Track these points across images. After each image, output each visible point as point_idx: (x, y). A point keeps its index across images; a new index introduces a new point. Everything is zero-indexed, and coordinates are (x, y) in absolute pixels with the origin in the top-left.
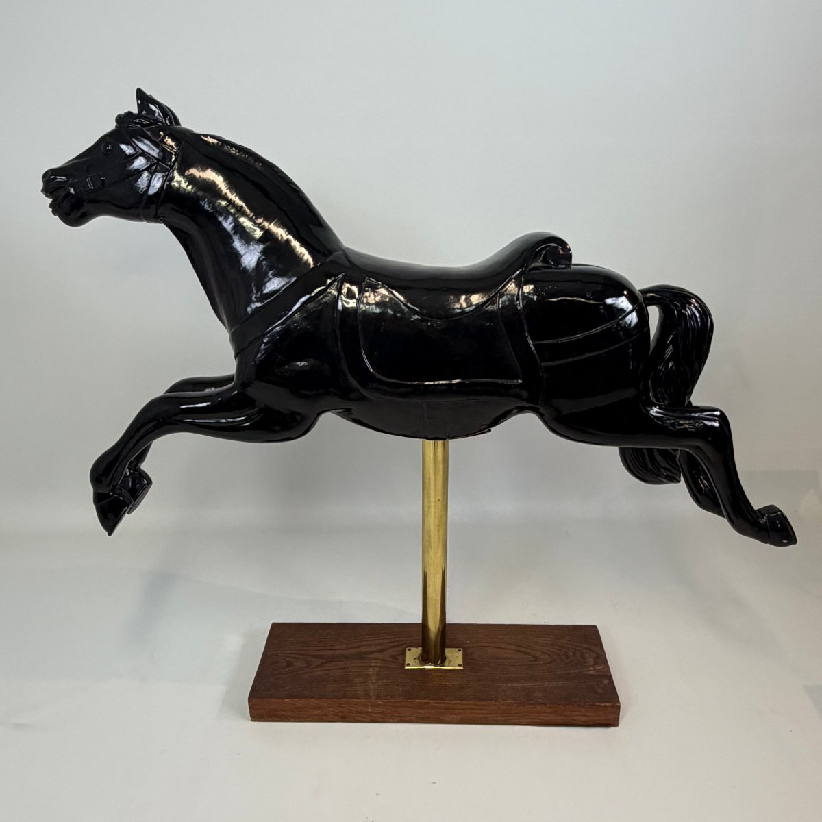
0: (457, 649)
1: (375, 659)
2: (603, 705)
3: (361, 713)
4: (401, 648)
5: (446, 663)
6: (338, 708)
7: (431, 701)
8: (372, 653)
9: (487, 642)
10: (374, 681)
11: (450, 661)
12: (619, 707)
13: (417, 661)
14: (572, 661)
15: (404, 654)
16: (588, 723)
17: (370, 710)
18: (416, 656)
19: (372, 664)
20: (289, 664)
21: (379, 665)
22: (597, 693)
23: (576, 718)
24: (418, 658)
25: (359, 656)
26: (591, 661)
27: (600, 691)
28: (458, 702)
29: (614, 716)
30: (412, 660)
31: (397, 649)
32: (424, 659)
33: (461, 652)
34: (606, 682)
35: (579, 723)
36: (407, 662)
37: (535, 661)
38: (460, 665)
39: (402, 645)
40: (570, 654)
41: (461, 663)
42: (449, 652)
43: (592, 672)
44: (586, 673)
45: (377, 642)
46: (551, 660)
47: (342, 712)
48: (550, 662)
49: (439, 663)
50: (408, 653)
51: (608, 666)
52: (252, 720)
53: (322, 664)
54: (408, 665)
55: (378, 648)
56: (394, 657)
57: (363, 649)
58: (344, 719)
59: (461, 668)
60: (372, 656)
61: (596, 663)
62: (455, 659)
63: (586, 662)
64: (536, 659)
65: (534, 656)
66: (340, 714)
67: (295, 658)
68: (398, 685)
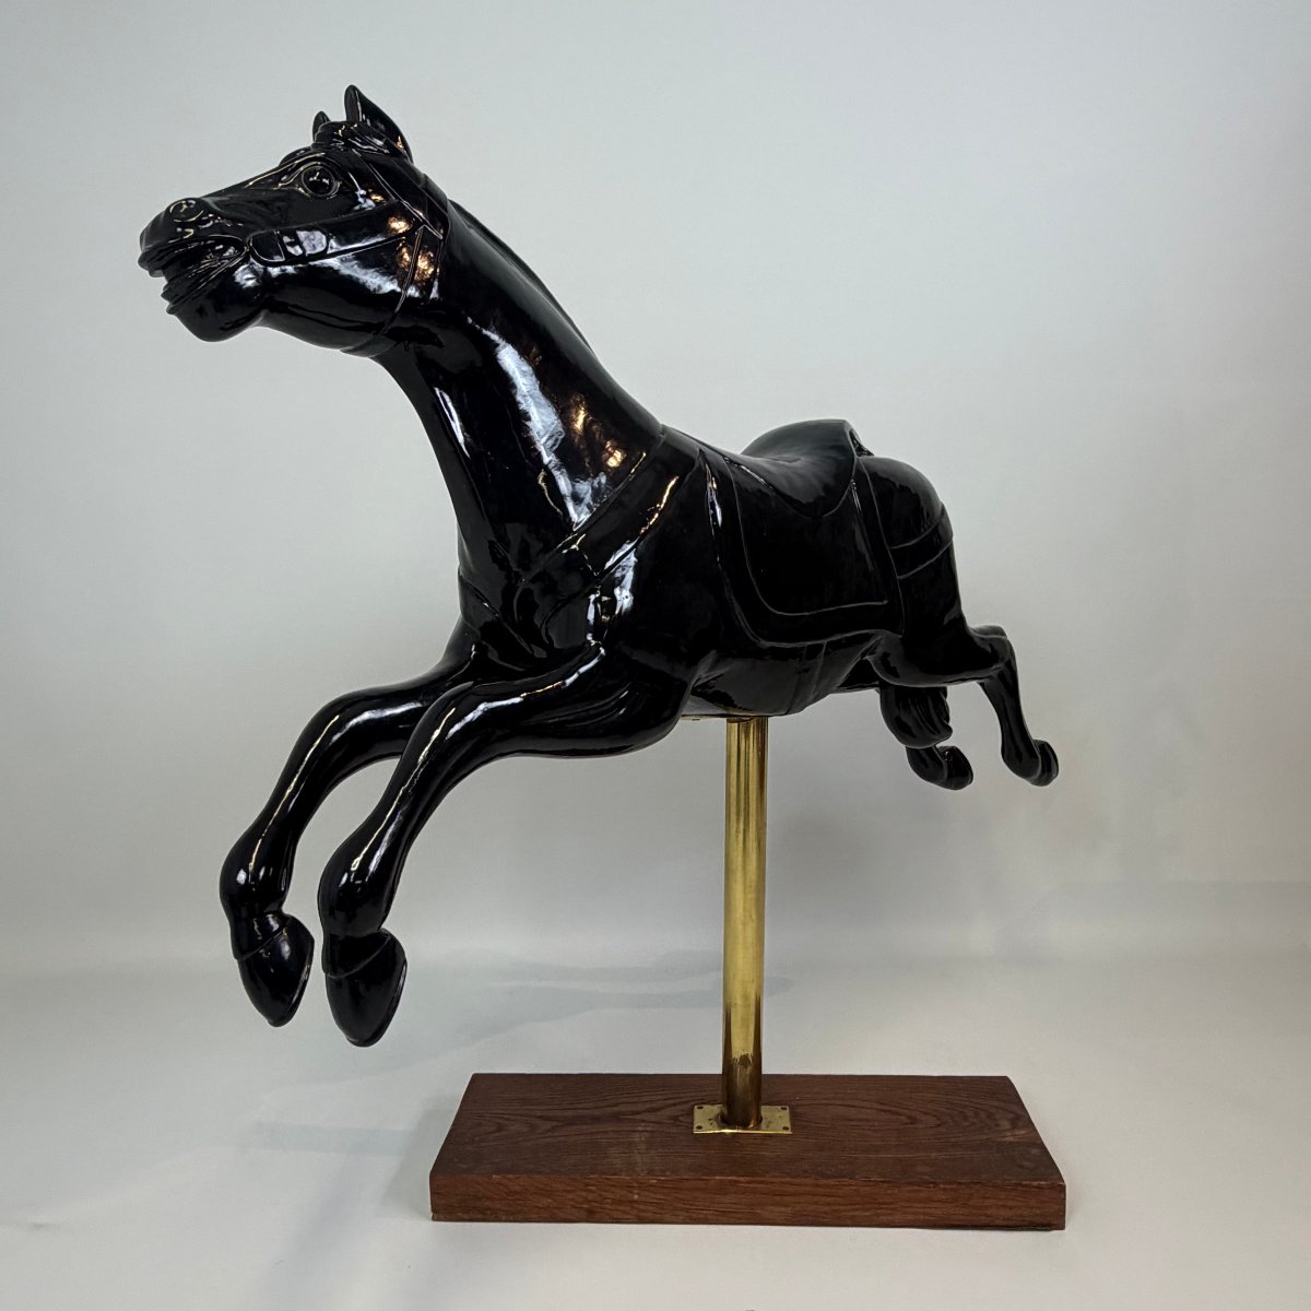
0: (779, 1107)
1: (643, 1121)
2: (1035, 1183)
3: (620, 1202)
4: (686, 1107)
5: (763, 1125)
6: (584, 1194)
7: (741, 1179)
8: (637, 1113)
9: (827, 1099)
10: (642, 1151)
11: (770, 1122)
12: (1062, 1189)
13: (715, 1123)
14: (974, 1124)
15: (691, 1113)
16: (1010, 1223)
17: (636, 1197)
18: (712, 1116)
19: (640, 1128)
20: (500, 1128)
21: (649, 1129)
22: (1021, 1166)
23: (989, 1212)
24: (716, 1119)
25: (617, 1118)
26: (1006, 1124)
27: (1026, 1163)
28: (788, 1179)
29: (1057, 1207)
30: (705, 1121)
31: (679, 1107)
32: (725, 1121)
33: (788, 1111)
34: (1035, 1151)
35: (997, 1222)
36: (696, 1125)
37: (911, 1123)
38: (786, 1128)
39: (687, 1102)
40: (970, 1114)
41: (789, 1126)
42: (765, 1111)
43: (1011, 1139)
44: (999, 1139)
45: (645, 1099)
46: (938, 1122)
47: (589, 1202)
48: (939, 1125)
49: (751, 1126)
50: (698, 1113)
51: (1035, 1130)
52: (434, 1219)
53: (553, 1128)
54: (700, 1128)
55: (648, 1106)
56: (675, 1118)
57: (623, 1108)
58: (592, 1215)
59: (789, 1132)
60: (638, 1117)
61: (1014, 1126)
62: (776, 1121)
63: (997, 1125)
64: (913, 1120)
65: (909, 1117)
66: (585, 1206)
67: (508, 1119)
68: (683, 1157)
